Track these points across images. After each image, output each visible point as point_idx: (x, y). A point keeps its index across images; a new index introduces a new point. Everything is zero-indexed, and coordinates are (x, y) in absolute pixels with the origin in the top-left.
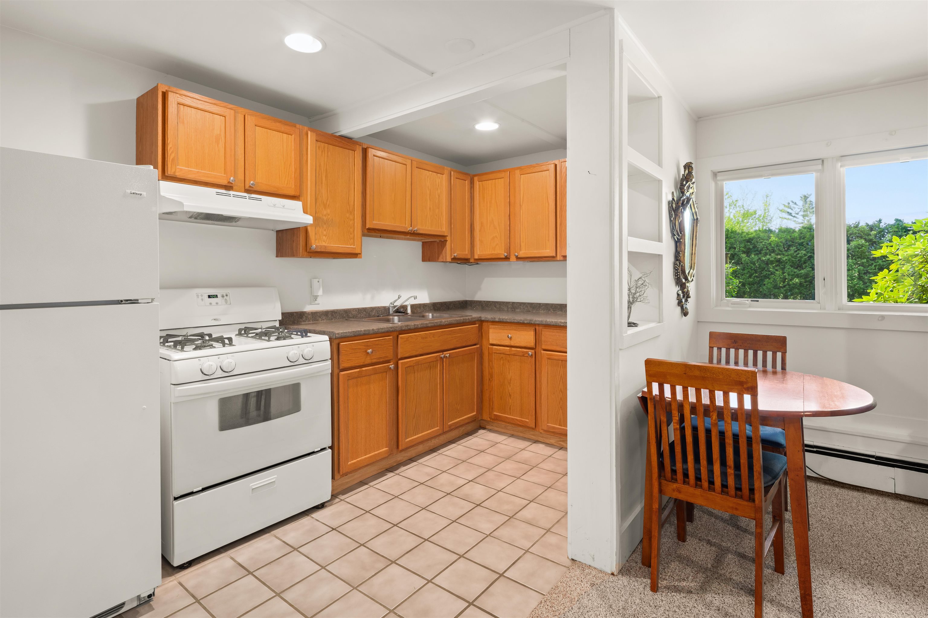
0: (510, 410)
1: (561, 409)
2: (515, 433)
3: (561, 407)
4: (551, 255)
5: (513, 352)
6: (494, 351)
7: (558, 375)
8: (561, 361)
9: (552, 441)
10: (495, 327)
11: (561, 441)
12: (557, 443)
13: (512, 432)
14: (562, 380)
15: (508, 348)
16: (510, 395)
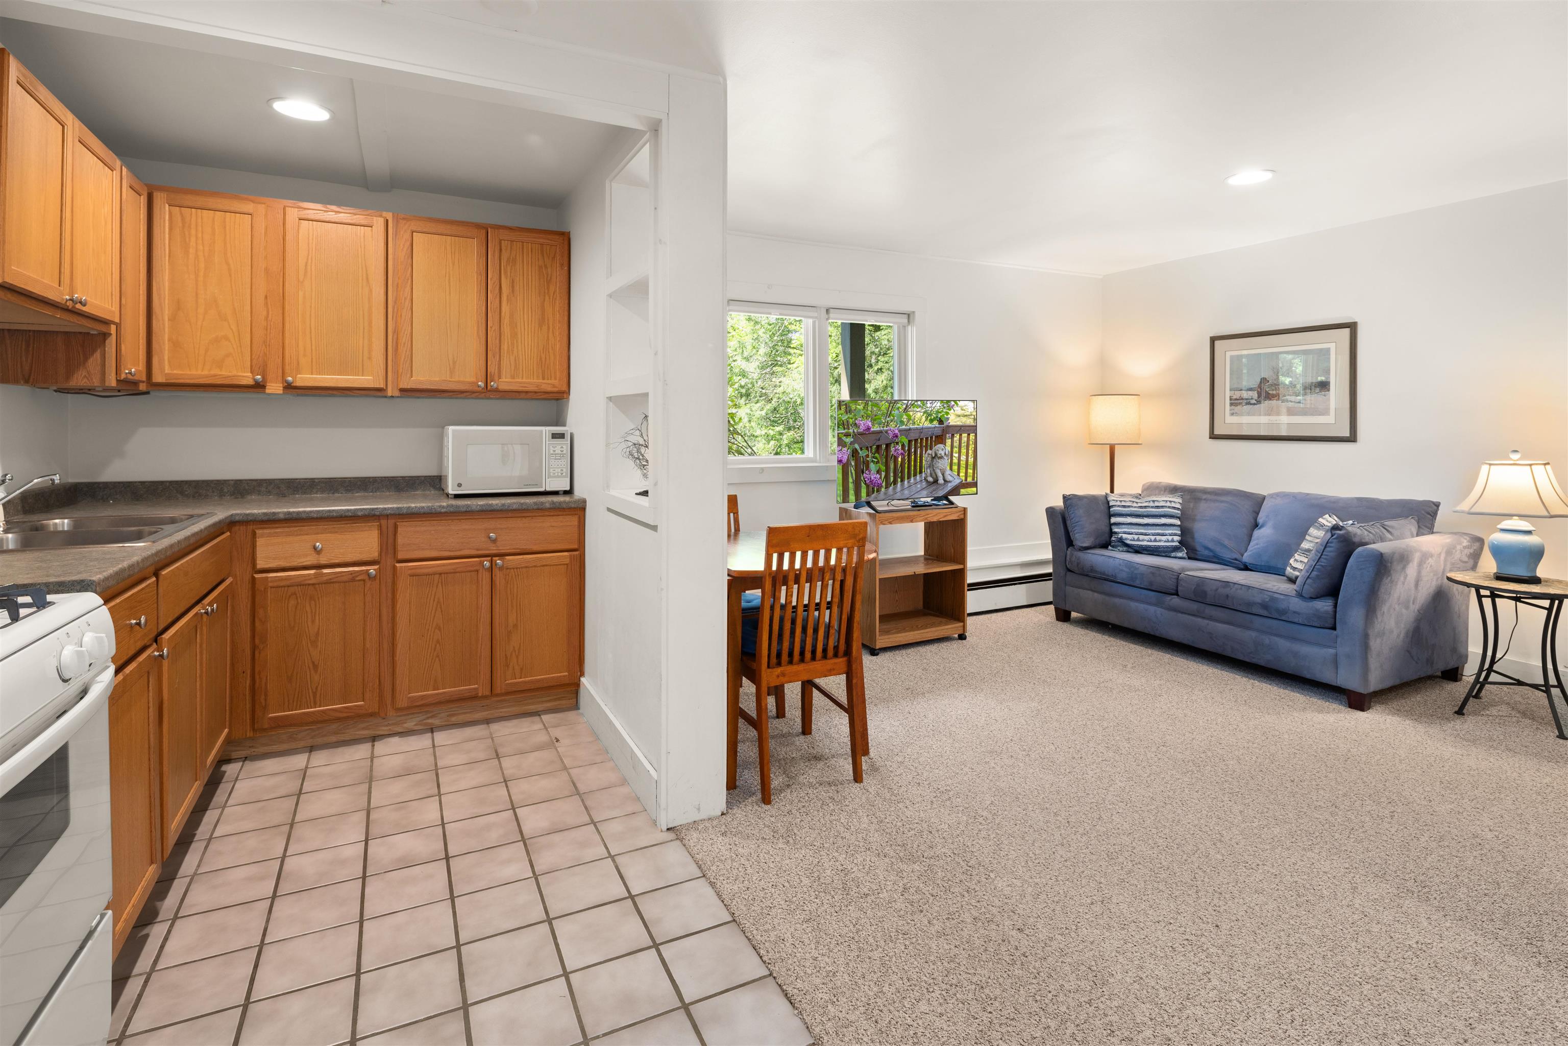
0: (315, 697)
1: (437, 659)
2: (319, 741)
3: (438, 656)
4: (377, 386)
5: (325, 578)
6: (270, 584)
7: (432, 599)
8: (438, 576)
9: (410, 724)
10: (275, 532)
11: (428, 718)
12: (421, 725)
13: (310, 742)
14: (441, 608)
15: (312, 572)
16: (315, 667)
